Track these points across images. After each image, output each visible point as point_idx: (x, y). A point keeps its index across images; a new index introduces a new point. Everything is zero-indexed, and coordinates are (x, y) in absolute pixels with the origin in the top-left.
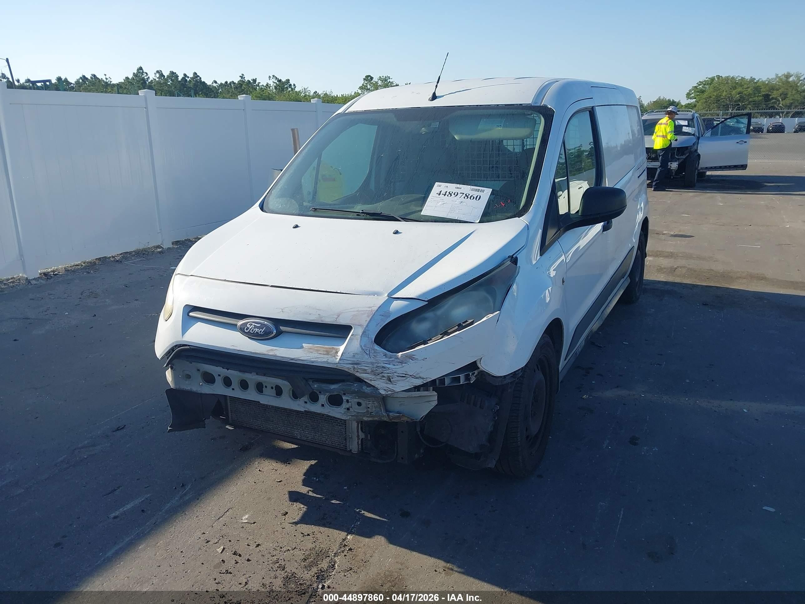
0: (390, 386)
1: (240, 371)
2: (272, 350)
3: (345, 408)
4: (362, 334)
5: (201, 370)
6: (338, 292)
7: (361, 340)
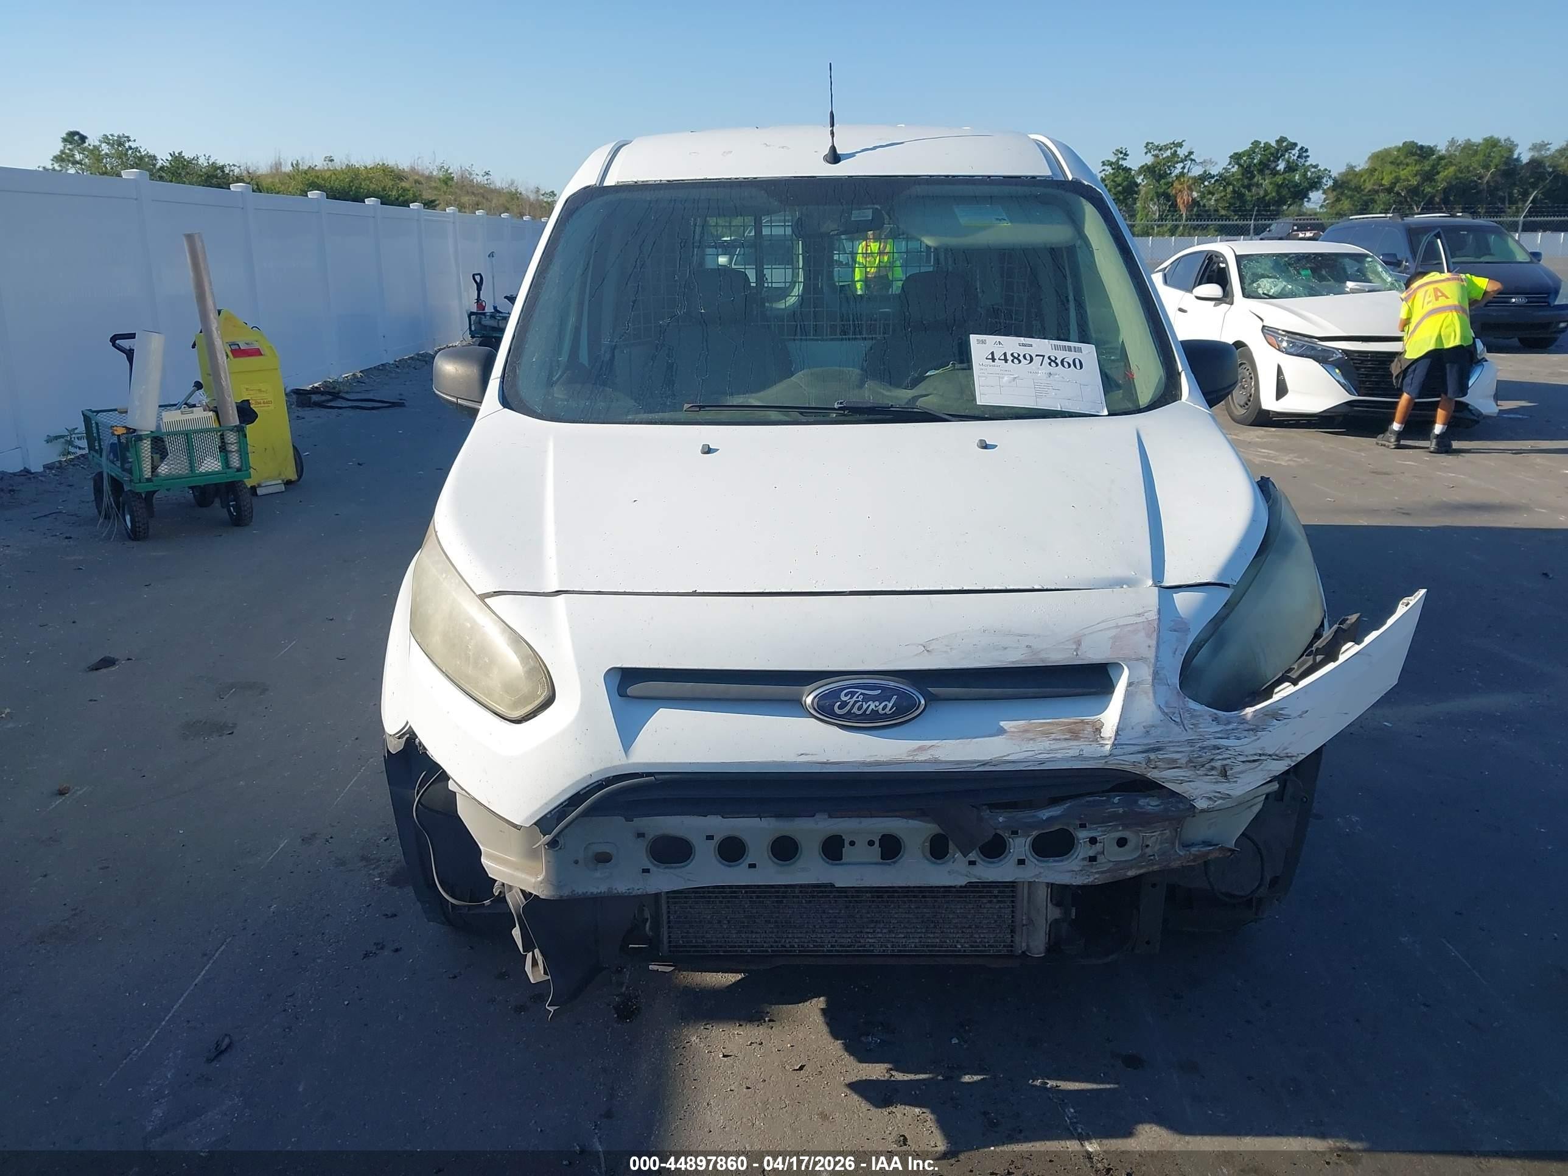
0: (1224, 788)
1: (778, 816)
2: (921, 749)
3: (1084, 859)
4: (1154, 679)
5: (651, 835)
6: (1036, 587)
7: (1155, 693)
